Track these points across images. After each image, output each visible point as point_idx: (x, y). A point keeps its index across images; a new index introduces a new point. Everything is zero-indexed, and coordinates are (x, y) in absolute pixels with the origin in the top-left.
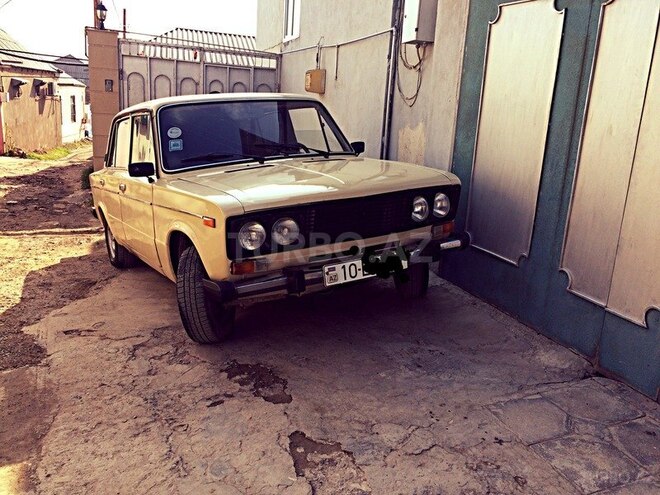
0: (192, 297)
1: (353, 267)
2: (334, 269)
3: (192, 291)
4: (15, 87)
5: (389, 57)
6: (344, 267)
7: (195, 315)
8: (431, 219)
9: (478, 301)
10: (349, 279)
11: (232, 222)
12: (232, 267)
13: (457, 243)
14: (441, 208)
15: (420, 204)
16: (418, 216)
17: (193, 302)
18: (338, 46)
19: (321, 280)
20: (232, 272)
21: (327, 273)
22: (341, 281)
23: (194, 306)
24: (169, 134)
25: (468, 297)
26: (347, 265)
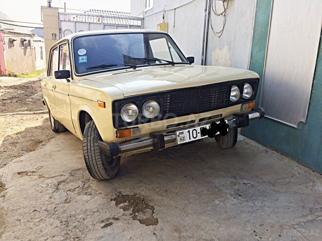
0: (93, 152)
1: (194, 132)
2: (183, 133)
3: (92, 148)
4: (11, 42)
5: (206, 10)
6: (189, 131)
7: (95, 164)
8: (241, 100)
9: (269, 150)
10: (192, 139)
11: (116, 104)
12: (117, 133)
13: (257, 115)
14: (247, 93)
15: (234, 90)
16: (233, 98)
17: (93, 155)
18: (175, 9)
19: (175, 140)
20: (117, 137)
21: (179, 136)
22: (187, 140)
23: (94, 158)
24: (79, 53)
25: (261, 148)
26: (191, 130)
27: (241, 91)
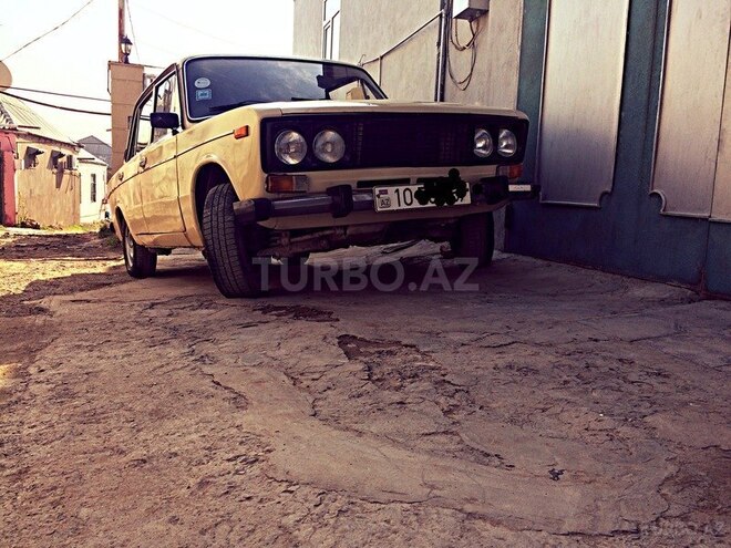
0: (221, 232)
1: (408, 193)
2: (386, 192)
3: (221, 225)
4: (32, 156)
5: (439, 44)
6: (397, 191)
7: (224, 254)
8: (495, 158)
9: (552, 263)
10: (404, 206)
12: (267, 182)
13: (527, 188)
14: (506, 147)
15: (480, 139)
16: (481, 151)
17: (222, 237)
18: (382, 58)
19: (371, 204)
20: (267, 190)
21: (378, 196)
22: (394, 207)
23: (222, 243)
24: (196, 84)
25: (539, 262)
26: (402, 189)
27: (496, 142)
